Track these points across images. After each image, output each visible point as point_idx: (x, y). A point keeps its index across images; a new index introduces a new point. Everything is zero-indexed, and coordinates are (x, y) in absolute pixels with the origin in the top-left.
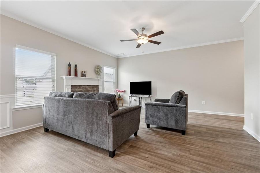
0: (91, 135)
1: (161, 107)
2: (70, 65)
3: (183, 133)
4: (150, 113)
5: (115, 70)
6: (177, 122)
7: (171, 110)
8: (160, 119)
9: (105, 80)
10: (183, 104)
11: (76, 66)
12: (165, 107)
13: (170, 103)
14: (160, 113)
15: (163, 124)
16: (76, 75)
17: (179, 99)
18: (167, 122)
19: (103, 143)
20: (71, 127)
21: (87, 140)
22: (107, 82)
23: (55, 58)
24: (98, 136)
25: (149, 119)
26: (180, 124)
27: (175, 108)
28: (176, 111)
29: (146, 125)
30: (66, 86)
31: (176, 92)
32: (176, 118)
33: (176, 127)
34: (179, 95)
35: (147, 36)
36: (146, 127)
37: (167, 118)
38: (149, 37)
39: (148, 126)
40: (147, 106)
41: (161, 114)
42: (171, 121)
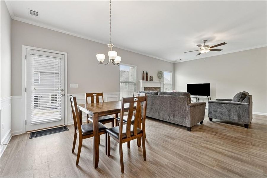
0: (173, 117)
1: (223, 104)
2: (144, 72)
3: (247, 126)
4: (213, 109)
5: (172, 74)
6: (239, 117)
7: (233, 107)
8: (222, 114)
9: (165, 83)
10: (247, 103)
11: (147, 73)
12: (228, 105)
13: (232, 102)
14: (222, 110)
15: (226, 118)
16: (147, 80)
17: (242, 99)
18: (230, 117)
19: (183, 122)
20: (157, 113)
21: (170, 121)
22: (166, 84)
23: (136, 69)
24: (179, 118)
25: (212, 114)
26: (243, 119)
27: (238, 106)
28: (239, 108)
29: (209, 119)
30: (142, 87)
31: (239, 92)
32: (239, 114)
33: (239, 121)
34: (242, 95)
35: (209, 47)
36: (209, 120)
37: (229, 113)
38: (211, 47)
39: (211, 120)
40: (210, 103)
41: (224, 110)
42: (234, 116)
